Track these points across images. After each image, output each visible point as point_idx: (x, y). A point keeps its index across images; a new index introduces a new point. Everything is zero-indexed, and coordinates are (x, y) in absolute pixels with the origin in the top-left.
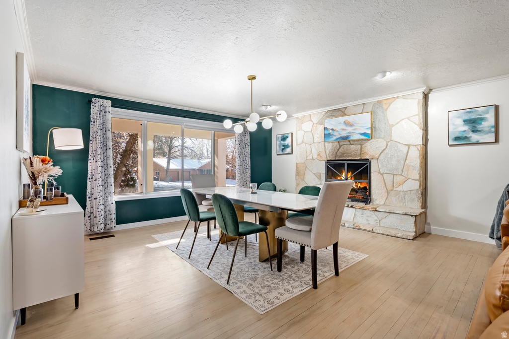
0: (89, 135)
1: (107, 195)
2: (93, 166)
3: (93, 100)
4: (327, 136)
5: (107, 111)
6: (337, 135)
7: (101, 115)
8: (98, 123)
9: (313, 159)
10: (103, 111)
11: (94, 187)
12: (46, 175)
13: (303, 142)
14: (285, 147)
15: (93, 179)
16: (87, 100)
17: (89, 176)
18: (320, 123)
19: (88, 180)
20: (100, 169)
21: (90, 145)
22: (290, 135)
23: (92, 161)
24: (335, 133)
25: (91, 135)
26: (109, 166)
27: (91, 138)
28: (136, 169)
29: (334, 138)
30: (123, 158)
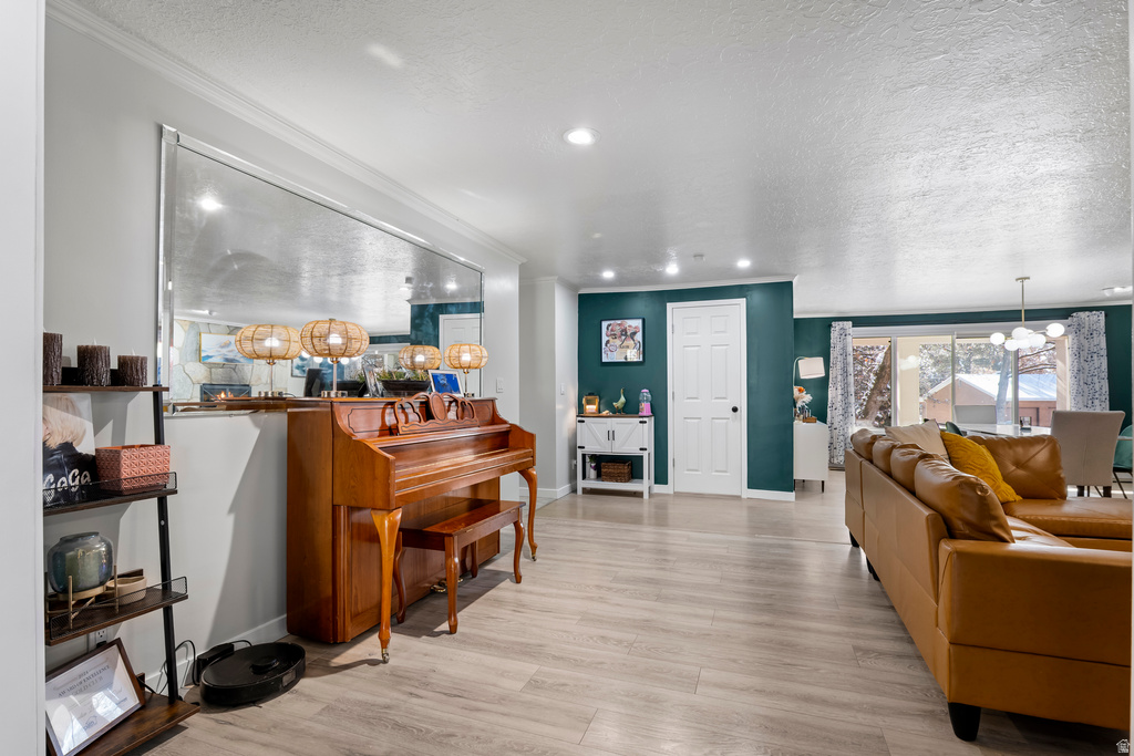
0: (830, 361)
1: (847, 425)
2: (834, 394)
3: (833, 324)
5: (847, 333)
7: (842, 339)
8: (838, 348)
10: (844, 334)
11: (834, 415)
12: (801, 400)
15: (834, 408)
16: (826, 324)
17: (829, 405)
20: (840, 397)
21: (831, 372)
23: (832, 389)
25: (832, 361)
26: (849, 394)
27: (831, 365)
28: (886, 398)
30: (878, 380)
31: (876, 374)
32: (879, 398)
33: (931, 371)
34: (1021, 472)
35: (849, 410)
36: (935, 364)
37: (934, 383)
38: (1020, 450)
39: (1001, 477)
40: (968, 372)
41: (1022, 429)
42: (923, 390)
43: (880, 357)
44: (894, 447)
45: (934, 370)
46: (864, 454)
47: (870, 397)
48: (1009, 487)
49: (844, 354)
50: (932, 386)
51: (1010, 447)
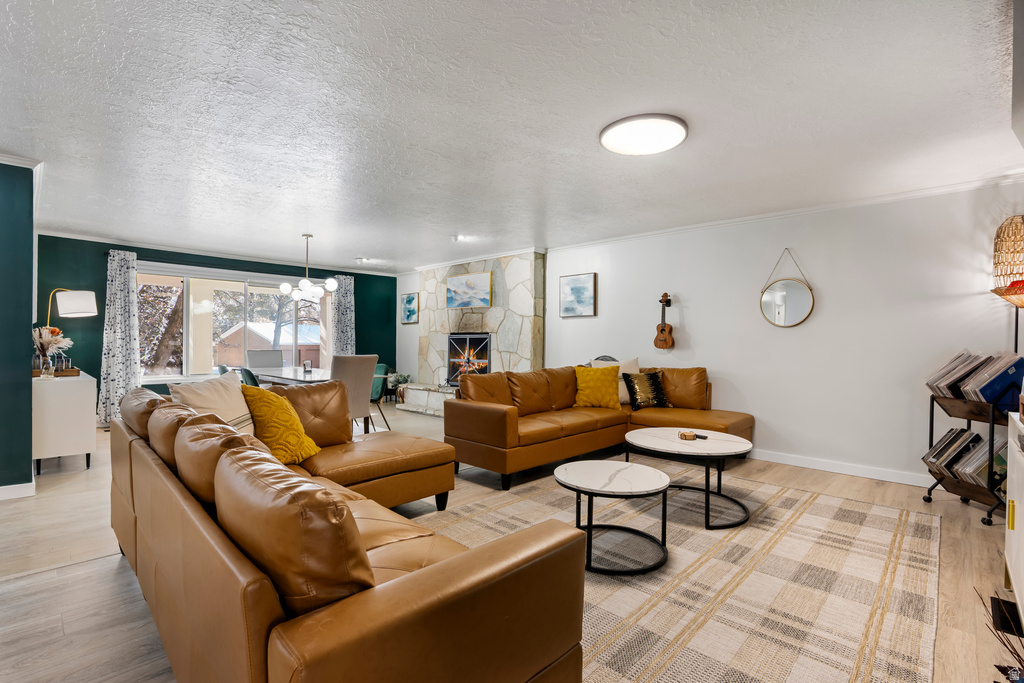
0: (106, 298)
1: (129, 375)
2: (111, 338)
3: (111, 252)
4: (450, 300)
5: (131, 265)
6: (459, 300)
7: (122, 272)
8: (117, 282)
9: (436, 331)
10: (125, 266)
11: (110, 364)
12: (56, 346)
13: (426, 307)
14: (411, 313)
15: (111, 355)
16: (101, 250)
17: (105, 351)
18: (444, 281)
19: (103, 356)
20: (119, 342)
21: (107, 311)
22: (416, 296)
23: (108, 331)
24: (458, 297)
25: (108, 298)
26: (132, 338)
27: (107, 302)
28: (177, 343)
29: (457, 303)
30: (169, 324)
31: (168, 318)
32: (171, 343)
33: (223, 318)
34: (318, 420)
35: (132, 357)
36: (225, 313)
37: (225, 329)
38: (317, 397)
39: (303, 431)
40: (251, 321)
41: (306, 372)
42: (216, 335)
43: (173, 301)
44: (181, 422)
45: (225, 317)
46: (136, 428)
47: (161, 342)
48: (311, 440)
49: (126, 289)
50: (223, 332)
51: (309, 396)
